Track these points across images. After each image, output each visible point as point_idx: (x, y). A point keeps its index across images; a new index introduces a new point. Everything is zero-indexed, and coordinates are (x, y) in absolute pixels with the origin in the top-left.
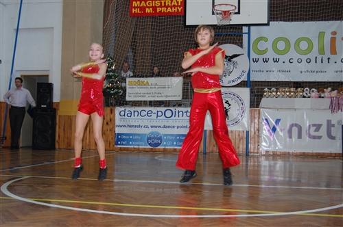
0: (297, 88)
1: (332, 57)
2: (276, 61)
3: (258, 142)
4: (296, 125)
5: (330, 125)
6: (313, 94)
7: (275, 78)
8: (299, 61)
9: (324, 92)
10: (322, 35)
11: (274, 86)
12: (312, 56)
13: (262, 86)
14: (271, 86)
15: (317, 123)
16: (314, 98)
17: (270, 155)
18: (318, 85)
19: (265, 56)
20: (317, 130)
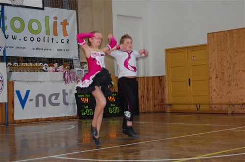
1: (55, 37)
2: (14, 38)
4: (41, 95)
5: (65, 94)
8: (32, 40)
10: (47, 18)
12: (41, 36)
20: (56, 99)
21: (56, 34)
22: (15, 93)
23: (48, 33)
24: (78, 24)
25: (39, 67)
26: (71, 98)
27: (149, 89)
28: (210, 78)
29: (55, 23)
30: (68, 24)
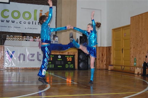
0: (23, 36)
2: (13, 22)
3: (3, 63)
4: (23, 54)
5: (38, 54)
6: (31, 39)
7: (12, 30)
8: (25, 23)
9: (36, 38)
10: (36, 11)
11: (12, 34)
12: (31, 21)
13: (6, 34)
14: (10, 34)
15: (33, 53)
16: (31, 41)
17: (9, 69)
18: (33, 35)
19: (7, 19)
20: (33, 57)
23: (35, 19)
27: (104, 55)
29: (41, 14)
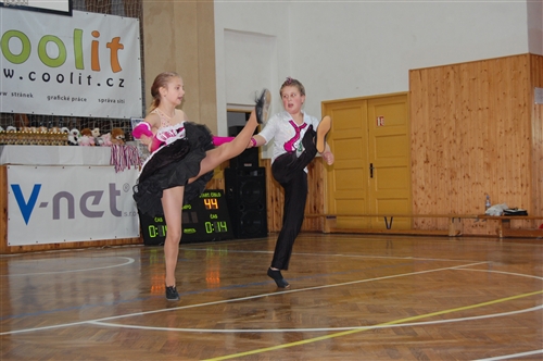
1: (94, 74)
2: (9, 74)
5: (114, 192)
8: (46, 78)
10: (78, 34)
21: (96, 67)
22: (10, 189)
23: (79, 64)
24: (142, 48)
25: (61, 135)
26: (127, 203)
28: (413, 163)
29: (95, 45)
30: (121, 47)
